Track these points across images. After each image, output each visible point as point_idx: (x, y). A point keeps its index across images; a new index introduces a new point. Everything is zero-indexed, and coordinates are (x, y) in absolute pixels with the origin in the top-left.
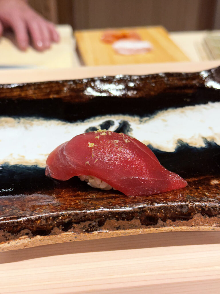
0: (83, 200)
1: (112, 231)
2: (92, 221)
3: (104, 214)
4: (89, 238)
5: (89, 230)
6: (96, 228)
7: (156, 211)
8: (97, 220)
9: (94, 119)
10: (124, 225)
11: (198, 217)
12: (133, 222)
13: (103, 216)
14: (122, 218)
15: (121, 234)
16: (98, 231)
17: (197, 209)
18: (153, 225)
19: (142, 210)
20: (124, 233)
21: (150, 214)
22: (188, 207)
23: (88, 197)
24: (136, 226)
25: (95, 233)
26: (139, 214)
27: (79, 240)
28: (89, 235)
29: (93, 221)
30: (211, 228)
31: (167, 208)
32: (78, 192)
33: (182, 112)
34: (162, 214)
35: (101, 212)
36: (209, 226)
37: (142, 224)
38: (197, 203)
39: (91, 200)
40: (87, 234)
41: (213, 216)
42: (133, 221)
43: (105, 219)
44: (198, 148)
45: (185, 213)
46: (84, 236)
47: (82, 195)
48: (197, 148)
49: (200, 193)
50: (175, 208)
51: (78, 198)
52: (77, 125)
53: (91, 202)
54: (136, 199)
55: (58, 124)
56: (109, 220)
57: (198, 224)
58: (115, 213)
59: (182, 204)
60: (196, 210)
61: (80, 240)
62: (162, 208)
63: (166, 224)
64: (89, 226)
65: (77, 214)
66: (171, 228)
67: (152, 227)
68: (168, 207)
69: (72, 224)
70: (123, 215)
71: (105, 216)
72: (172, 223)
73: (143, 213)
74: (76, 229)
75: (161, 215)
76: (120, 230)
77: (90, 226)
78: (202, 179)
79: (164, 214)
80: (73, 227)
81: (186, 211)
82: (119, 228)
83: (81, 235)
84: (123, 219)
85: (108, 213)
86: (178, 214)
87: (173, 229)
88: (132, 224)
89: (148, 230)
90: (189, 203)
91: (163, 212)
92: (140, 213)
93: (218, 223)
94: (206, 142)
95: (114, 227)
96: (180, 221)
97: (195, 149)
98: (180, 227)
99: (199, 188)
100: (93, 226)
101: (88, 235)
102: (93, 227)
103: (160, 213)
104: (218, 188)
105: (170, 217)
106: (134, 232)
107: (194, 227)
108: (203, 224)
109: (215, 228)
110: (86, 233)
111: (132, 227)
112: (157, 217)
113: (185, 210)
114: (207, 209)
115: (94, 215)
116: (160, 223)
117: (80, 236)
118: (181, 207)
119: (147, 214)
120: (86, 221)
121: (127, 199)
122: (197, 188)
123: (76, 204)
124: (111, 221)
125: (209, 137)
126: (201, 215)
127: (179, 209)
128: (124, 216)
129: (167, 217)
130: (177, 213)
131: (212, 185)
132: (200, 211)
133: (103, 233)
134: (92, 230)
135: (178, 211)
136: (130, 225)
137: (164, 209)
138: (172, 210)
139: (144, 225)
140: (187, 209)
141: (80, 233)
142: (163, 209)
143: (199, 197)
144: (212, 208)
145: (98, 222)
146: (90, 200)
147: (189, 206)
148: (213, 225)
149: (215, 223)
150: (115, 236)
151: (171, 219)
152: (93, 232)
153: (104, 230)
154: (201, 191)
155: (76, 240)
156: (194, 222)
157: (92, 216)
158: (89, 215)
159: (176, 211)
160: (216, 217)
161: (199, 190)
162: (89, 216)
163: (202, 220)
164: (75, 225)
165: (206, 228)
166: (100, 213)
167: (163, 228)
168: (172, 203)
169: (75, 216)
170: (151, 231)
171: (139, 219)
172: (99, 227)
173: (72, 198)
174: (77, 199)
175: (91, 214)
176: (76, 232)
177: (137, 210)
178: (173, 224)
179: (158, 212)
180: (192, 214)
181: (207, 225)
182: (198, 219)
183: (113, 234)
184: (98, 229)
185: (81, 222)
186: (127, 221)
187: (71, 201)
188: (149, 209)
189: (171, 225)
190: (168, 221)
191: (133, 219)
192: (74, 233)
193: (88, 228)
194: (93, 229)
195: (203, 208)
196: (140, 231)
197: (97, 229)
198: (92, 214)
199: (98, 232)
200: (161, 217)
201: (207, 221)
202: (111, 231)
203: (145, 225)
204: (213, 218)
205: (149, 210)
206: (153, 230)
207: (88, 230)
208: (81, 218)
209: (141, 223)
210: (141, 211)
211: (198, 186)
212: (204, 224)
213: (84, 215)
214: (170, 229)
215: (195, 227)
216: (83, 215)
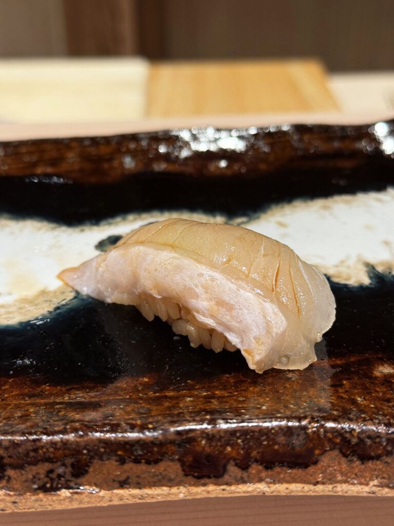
0: (48, 406)
1: (108, 490)
2: (56, 462)
3: (88, 445)
4: (50, 505)
5: (48, 485)
6: (69, 481)
7: (223, 440)
8: (69, 461)
9: (124, 219)
10: (138, 477)
11: (330, 460)
12: (163, 469)
13: (85, 452)
14: (133, 457)
15: (130, 498)
16: (71, 491)
17: (330, 440)
18: (214, 479)
19: (184, 437)
20: (140, 497)
21: (208, 450)
22: (306, 433)
23: (62, 400)
24: (170, 480)
25: (64, 495)
26: (177, 446)
27: (25, 509)
28: (48, 500)
29: (59, 463)
30: (366, 489)
31: (251, 434)
32: (43, 386)
33: (325, 208)
34: (238, 449)
35: (78, 440)
36: (361, 484)
37: (186, 475)
38: (330, 425)
39: (65, 408)
40: (41, 495)
41: (371, 458)
42: (162, 466)
43: (90, 459)
44: (354, 287)
45: (298, 449)
46: (34, 501)
47: (51, 395)
48: (350, 286)
49: (342, 397)
50: (273, 434)
51: (38, 401)
52: (82, 231)
53: (63, 413)
54: (179, 407)
55: (39, 229)
56: (100, 462)
57: (330, 479)
58: (116, 443)
59: (290, 424)
60: (326, 443)
61: (28, 509)
62: (238, 435)
63: (248, 477)
64: (47, 476)
65: (15, 445)
66: (262, 487)
67: (212, 483)
68: (253, 432)
69: (5, 470)
70: (136, 450)
71: (89, 451)
72: (263, 474)
73: (188, 446)
74: (15, 482)
75: (235, 452)
76: (128, 488)
77: (51, 475)
78: (352, 362)
79: (243, 449)
80: (6, 478)
81: (301, 445)
82: (127, 484)
83: (28, 499)
84: (137, 461)
85: (97, 443)
86: (281, 450)
87: (268, 490)
88: (161, 474)
89: (200, 489)
90: (310, 423)
91: (240, 445)
92: (179, 445)
93: (384, 478)
94: (372, 275)
95: (114, 481)
96: (284, 468)
97: (345, 289)
98: (285, 485)
99: (341, 385)
100: (59, 476)
101: (45, 500)
102: (60, 479)
103: (232, 446)
104: (390, 386)
105: (258, 457)
106: (165, 495)
107: (320, 487)
108: (344, 478)
109: (374, 489)
110: (38, 494)
111: (159, 481)
112: (225, 457)
113: (297, 442)
114: (354, 441)
115: (59, 449)
116: (233, 472)
117: (24, 501)
118: (289, 431)
119: (197, 448)
120: (40, 463)
121: (154, 408)
122: (338, 383)
123: (27, 416)
124: (105, 464)
125: (382, 264)
126: (341, 456)
127: (283, 438)
128: (140, 452)
129: (252, 458)
130: (276, 447)
131: (376, 378)
132: (337, 444)
133: (84, 496)
134: (54, 485)
135: (279, 444)
136: (154, 476)
137: (243, 437)
138: (265, 440)
139: (190, 477)
140: (304, 440)
141: (25, 493)
142: (240, 436)
143: (339, 406)
144: (369, 437)
145: (73, 465)
146: (64, 406)
147: (310, 431)
148: (371, 483)
149: (377, 478)
150: (116, 502)
151: (261, 464)
152: (58, 492)
153: (87, 487)
154: (346, 392)
155: (16, 511)
156: (322, 473)
157: (55, 449)
158: (48, 446)
159: (276, 443)
160: (378, 462)
161: (341, 391)
162: (47, 449)
163: (343, 470)
164: (10, 472)
165: (352, 490)
166: (77, 442)
167: (240, 486)
168: (266, 422)
169: (10, 450)
170: (208, 492)
171: (179, 460)
172: (73, 479)
173: (23, 402)
174: (33, 404)
175: (53, 444)
176: (13, 489)
177: (173, 437)
178: (267, 477)
179: (228, 445)
180: (317, 452)
181: (356, 482)
182: (332, 467)
183: (111, 497)
184: (72, 484)
185: (26, 465)
186: (148, 466)
187: (18, 407)
188: (204, 435)
189: (260, 480)
190: (255, 469)
191: (161, 460)
192: (8, 492)
193: (46, 480)
194: (57, 484)
195: (346, 438)
196: (181, 493)
197: (68, 483)
198: (54, 446)
199: (71, 493)
200: (236, 457)
201: (356, 471)
202: (104, 490)
203: (194, 477)
204: (370, 464)
205: (203, 437)
206: (213, 491)
207: (44, 485)
208: (27, 455)
209: (183, 470)
210: (183, 440)
211: (341, 380)
212: (349, 480)
213: (35, 447)
214: (258, 490)
215: (325, 486)
216: (32, 448)
